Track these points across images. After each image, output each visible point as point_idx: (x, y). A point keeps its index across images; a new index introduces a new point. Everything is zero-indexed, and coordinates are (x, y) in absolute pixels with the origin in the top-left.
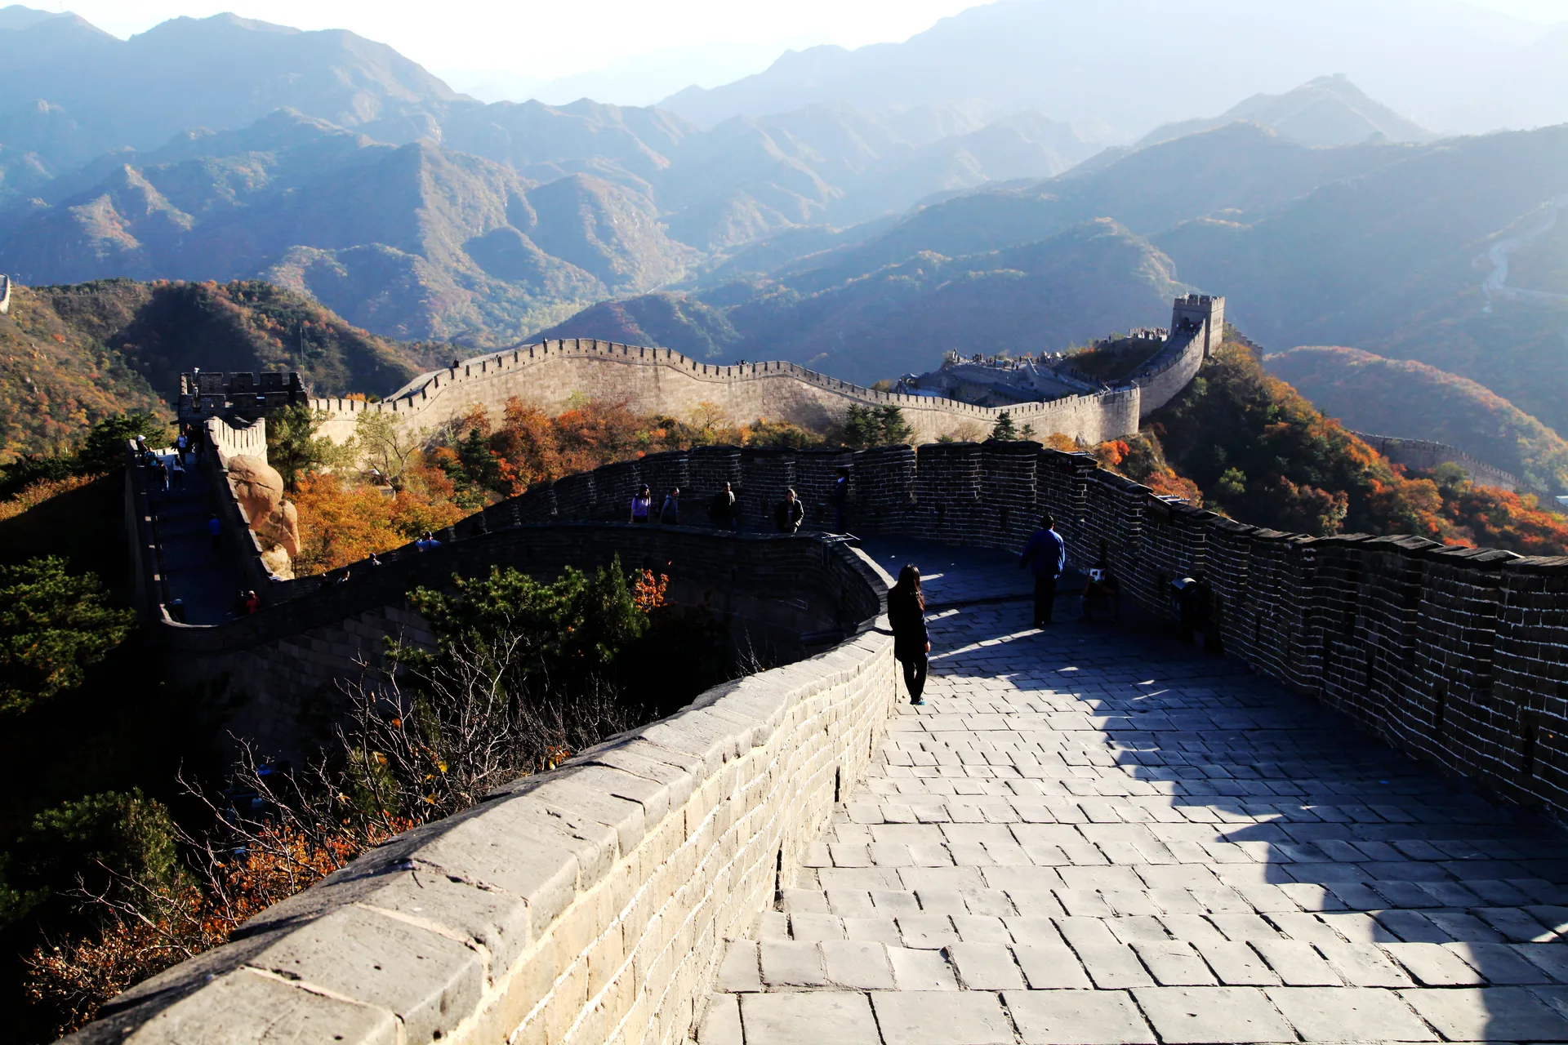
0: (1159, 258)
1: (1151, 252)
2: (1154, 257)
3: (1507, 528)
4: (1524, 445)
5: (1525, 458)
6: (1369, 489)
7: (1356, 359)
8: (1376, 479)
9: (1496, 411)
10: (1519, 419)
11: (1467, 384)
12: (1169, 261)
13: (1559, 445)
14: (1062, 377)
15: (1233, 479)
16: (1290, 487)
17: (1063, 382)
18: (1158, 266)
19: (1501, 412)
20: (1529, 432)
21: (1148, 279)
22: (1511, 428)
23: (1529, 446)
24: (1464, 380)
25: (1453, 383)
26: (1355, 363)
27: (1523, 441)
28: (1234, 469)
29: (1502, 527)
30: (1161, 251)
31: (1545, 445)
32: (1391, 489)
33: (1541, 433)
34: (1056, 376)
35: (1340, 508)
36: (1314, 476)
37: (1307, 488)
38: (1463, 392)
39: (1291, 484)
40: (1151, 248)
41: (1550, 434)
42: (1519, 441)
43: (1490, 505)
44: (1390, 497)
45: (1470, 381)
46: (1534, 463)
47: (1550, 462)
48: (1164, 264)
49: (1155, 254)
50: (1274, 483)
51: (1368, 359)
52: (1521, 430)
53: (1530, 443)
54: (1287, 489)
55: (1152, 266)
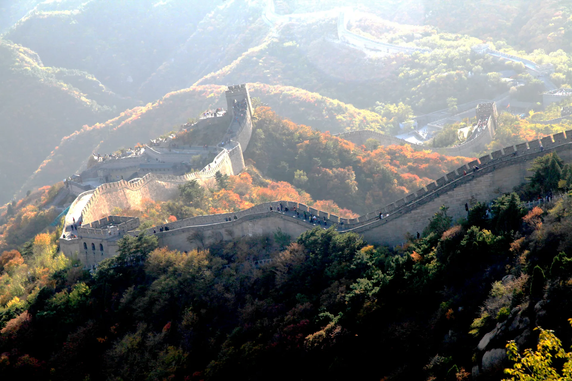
0: (25, 52)
1: (18, 49)
2: (21, 52)
3: (410, 164)
4: (341, 119)
5: (345, 127)
6: (359, 161)
7: (211, 92)
8: (359, 156)
9: (315, 102)
10: (331, 103)
11: (290, 90)
12: (33, 52)
13: (359, 114)
14: (174, 151)
15: (300, 175)
16: (327, 171)
17: (176, 153)
18: (28, 59)
19: (320, 102)
20: (340, 110)
21: (26, 70)
22: (329, 110)
23: (344, 120)
24: (288, 88)
25: (282, 91)
26: (212, 95)
27: (339, 117)
28: (298, 170)
29: (407, 164)
30: (23, 46)
31: (352, 116)
32: (368, 158)
33: (346, 108)
34: (170, 151)
35: (352, 174)
36: (334, 163)
37: (334, 169)
38: (291, 95)
39: (328, 170)
40: (16, 46)
41: (351, 108)
42: (337, 118)
43: (397, 155)
44: (369, 162)
45: (291, 87)
46: (351, 129)
47: (359, 125)
48: (31, 56)
49: (22, 50)
50: (319, 172)
51: (219, 90)
52: (335, 110)
53: (344, 117)
54: (326, 173)
55: (23, 60)
